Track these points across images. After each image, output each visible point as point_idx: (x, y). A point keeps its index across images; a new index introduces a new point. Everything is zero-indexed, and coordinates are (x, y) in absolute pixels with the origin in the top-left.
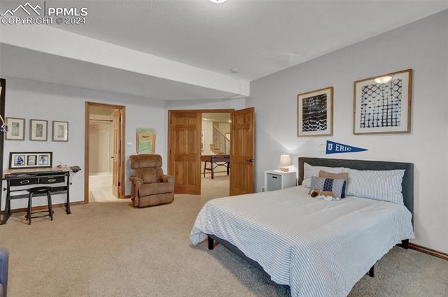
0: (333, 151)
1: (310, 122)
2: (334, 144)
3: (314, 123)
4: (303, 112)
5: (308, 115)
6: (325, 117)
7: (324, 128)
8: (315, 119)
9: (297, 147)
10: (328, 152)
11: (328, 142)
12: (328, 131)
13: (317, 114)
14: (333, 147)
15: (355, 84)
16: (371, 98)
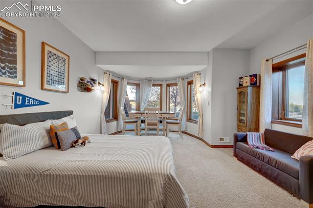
0: (23, 105)
2: (24, 97)
7: (13, 76)
10: (17, 106)
11: (17, 94)
15: (43, 44)
16: (52, 63)
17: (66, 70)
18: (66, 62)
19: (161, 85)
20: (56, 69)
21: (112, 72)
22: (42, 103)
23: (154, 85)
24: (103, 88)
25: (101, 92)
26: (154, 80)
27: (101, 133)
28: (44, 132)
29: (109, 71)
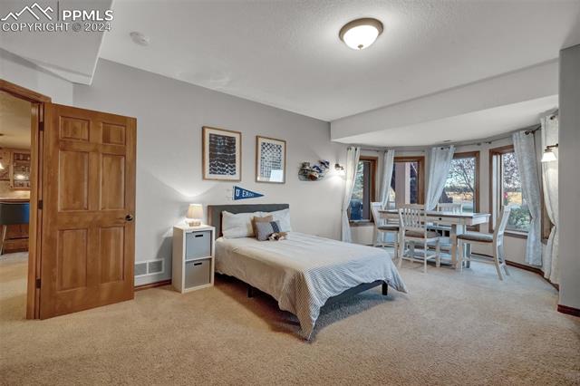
0: (240, 197)
1: (218, 164)
2: (241, 190)
3: (224, 166)
4: (210, 150)
5: (216, 156)
6: (234, 161)
7: (233, 172)
8: (224, 161)
9: (199, 194)
10: (236, 198)
11: (236, 188)
12: (236, 177)
13: (226, 157)
14: (240, 193)
15: (257, 137)
16: (266, 154)
17: (282, 158)
18: (283, 149)
19: (476, 154)
20: (271, 159)
21: (360, 145)
22: (257, 195)
23: (456, 156)
24: (342, 172)
25: (342, 179)
26: (457, 145)
27: (341, 240)
28: (250, 222)
29: (353, 145)
